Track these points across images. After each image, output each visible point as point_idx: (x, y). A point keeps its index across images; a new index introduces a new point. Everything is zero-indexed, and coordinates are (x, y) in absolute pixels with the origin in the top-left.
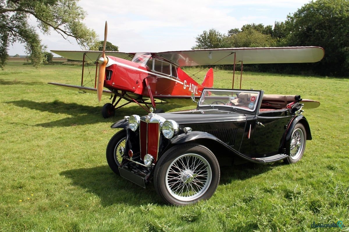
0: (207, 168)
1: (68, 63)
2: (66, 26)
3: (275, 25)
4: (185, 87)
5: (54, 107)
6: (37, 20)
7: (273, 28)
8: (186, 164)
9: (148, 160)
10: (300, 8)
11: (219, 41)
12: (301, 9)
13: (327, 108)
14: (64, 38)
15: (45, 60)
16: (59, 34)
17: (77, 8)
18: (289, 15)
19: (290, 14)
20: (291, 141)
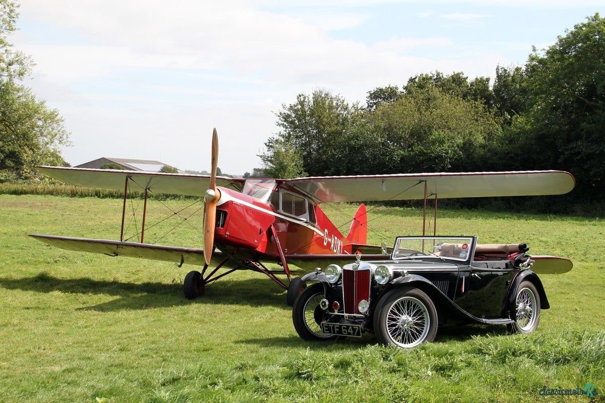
0: (424, 313)
4: (326, 242)
7: (491, 86)
9: (363, 307)
11: (343, 124)
18: (534, 54)
20: (517, 304)
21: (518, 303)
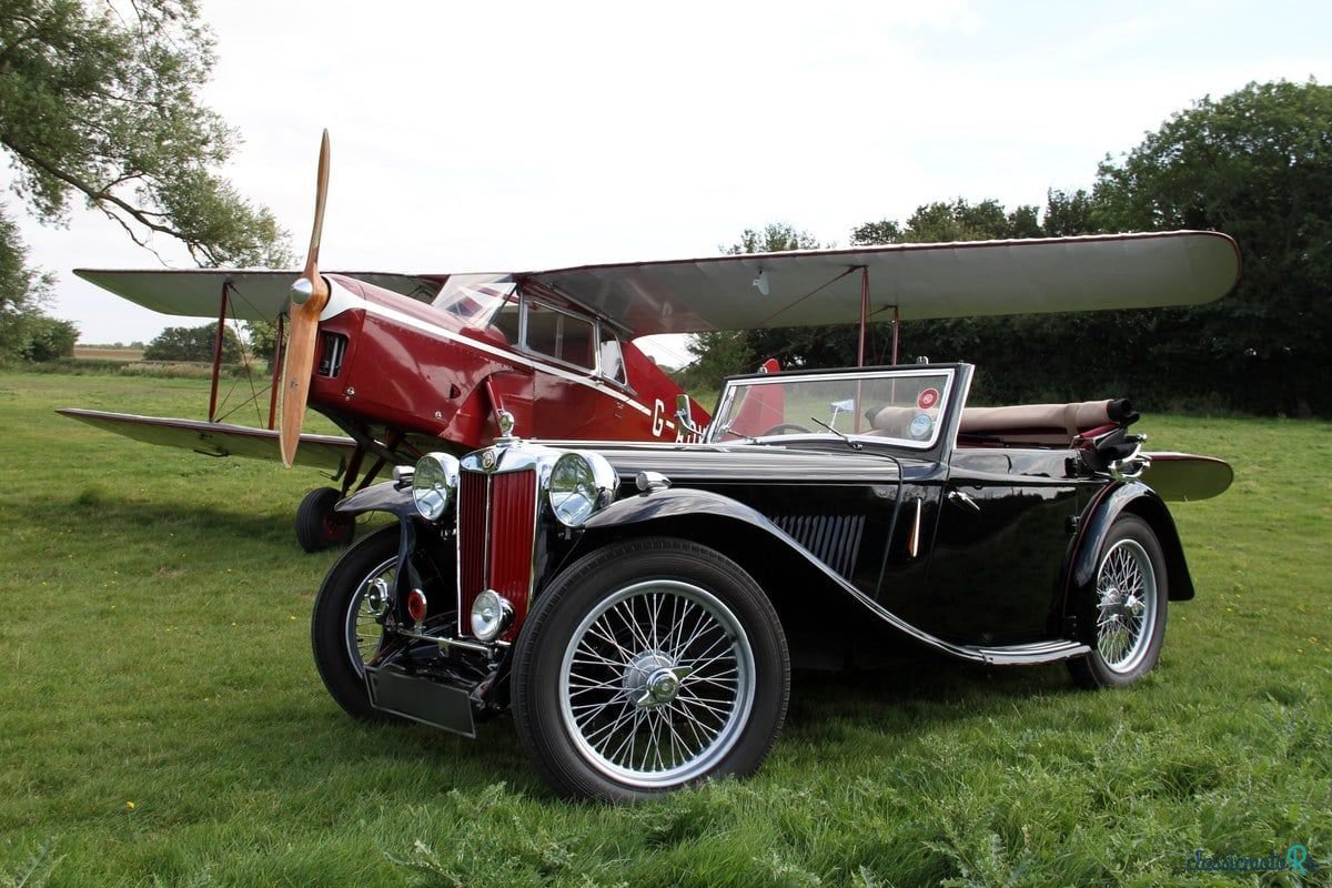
0: (734, 645)
1: (148, 367)
2: (143, 186)
3: (1051, 204)
4: (658, 428)
5: (83, 515)
6: (10, 161)
7: (1041, 218)
8: (647, 629)
9: (488, 616)
10: (1156, 131)
12: (1162, 132)
13: (1279, 520)
14: (135, 240)
15: (45, 338)
16: (114, 220)
17: (196, 116)
18: (1107, 164)
19: (1108, 159)
20: (1099, 591)
21: (1103, 588)
